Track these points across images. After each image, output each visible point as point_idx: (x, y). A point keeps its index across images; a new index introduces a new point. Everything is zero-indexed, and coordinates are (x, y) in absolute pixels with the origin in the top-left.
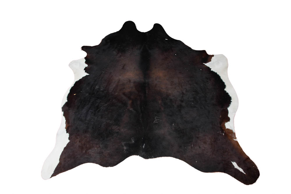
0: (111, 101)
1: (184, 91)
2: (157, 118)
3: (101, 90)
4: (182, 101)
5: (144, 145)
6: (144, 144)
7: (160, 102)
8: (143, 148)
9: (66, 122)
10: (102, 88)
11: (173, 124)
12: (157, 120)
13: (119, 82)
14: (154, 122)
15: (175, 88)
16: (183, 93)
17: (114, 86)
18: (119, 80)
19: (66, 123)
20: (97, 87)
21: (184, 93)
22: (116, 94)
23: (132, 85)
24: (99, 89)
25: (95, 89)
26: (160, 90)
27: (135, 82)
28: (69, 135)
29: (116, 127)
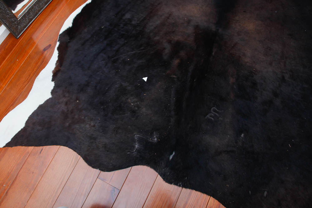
0: (142, 48)
1: (287, 76)
2: (215, 111)
3: (133, 22)
4: (276, 95)
5: (172, 153)
6: (174, 153)
7: (232, 80)
8: (169, 158)
9: (57, 61)
10: (135, 21)
11: (242, 135)
12: (215, 115)
13: (168, 18)
14: (208, 116)
15: (271, 64)
16: (283, 79)
17: (158, 22)
18: (170, 15)
19: (56, 64)
20: (128, 16)
21: (286, 78)
22: (157, 38)
23: (190, 30)
24: (130, 20)
25: (124, 18)
26: (240, 57)
27: (197, 27)
28: (54, 87)
29: (135, 100)
